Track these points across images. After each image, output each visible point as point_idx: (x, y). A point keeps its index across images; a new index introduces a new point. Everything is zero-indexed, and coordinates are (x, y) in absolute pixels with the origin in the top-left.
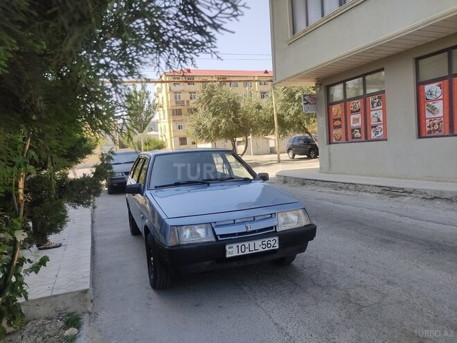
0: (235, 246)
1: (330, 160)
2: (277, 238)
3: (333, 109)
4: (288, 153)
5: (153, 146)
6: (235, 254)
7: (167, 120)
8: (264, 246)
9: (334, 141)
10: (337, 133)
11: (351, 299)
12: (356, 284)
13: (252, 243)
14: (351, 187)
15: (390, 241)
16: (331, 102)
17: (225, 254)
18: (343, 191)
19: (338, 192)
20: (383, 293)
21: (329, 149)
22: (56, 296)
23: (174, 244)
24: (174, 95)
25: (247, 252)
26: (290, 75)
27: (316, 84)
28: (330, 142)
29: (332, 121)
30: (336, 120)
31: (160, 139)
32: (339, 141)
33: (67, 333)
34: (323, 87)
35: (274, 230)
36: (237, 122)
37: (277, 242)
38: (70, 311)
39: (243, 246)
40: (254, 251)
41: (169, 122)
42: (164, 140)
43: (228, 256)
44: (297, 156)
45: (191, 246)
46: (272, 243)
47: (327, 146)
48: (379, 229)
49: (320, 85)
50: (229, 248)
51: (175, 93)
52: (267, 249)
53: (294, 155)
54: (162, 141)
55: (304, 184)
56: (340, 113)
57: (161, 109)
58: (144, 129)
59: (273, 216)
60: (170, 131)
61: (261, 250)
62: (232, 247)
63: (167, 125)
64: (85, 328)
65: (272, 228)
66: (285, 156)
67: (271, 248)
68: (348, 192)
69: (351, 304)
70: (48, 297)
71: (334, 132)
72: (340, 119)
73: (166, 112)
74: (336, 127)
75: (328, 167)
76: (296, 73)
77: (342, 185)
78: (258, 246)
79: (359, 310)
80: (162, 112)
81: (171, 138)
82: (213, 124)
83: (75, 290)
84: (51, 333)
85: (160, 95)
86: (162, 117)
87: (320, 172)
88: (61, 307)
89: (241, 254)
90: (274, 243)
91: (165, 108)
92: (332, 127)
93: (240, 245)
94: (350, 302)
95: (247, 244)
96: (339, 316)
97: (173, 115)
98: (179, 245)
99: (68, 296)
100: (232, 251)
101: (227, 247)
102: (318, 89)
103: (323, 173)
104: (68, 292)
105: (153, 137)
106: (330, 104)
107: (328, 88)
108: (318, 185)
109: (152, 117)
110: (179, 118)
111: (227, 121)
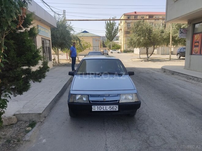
0: (96, 107)
1: (190, 63)
2: (117, 106)
3: (196, 36)
4: (177, 55)
5: (115, 47)
6: (96, 110)
7: (123, 36)
8: (111, 109)
9: (194, 53)
10: (196, 49)
11: (148, 141)
12: (156, 133)
13: (105, 107)
14: (196, 79)
15: (192, 113)
16: (195, 33)
17: (92, 109)
18: (191, 81)
19: (188, 80)
20: (166, 142)
21: (190, 57)
22: (29, 114)
23: (72, 101)
24: (127, 24)
25: (102, 110)
26: (173, 18)
27: (188, 23)
28: (191, 54)
29: (194, 43)
30: (196, 42)
31: (119, 44)
32: (196, 54)
33: (28, 129)
34: (191, 24)
35: (118, 102)
36: (150, 39)
37: (118, 107)
38: (33, 120)
39: (100, 107)
40: (105, 110)
41: (124, 37)
42: (121, 45)
43: (93, 110)
44: (181, 57)
45: (78, 104)
46: (115, 108)
47: (190, 56)
48: (192, 105)
49: (190, 23)
50: (94, 107)
51: (128, 23)
52: (112, 110)
53: (180, 57)
54: (120, 46)
55: (173, 74)
56: (198, 39)
57: (121, 31)
58: (112, 40)
59: (119, 95)
60: (124, 41)
61: (109, 110)
62: (95, 107)
63: (123, 38)
64: (35, 128)
65: (117, 101)
66: (175, 57)
67: (114, 110)
68: (193, 81)
69: (146, 144)
70: (26, 114)
71: (194, 49)
72: (198, 42)
73: (123, 32)
74: (196, 46)
75: (188, 66)
76: (176, 17)
77: (191, 77)
78: (108, 108)
79: (147, 148)
80: (121, 33)
81: (124, 44)
82: (138, 40)
83: (37, 113)
84: (23, 128)
85: (121, 24)
86: (121, 35)
87: (184, 69)
88: (31, 118)
89: (99, 110)
90: (116, 108)
91: (123, 31)
92: (193, 46)
93: (99, 106)
94: (147, 142)
95: (102, 107)
96: (136, 148)
97: (126, 34)
98: (73, 102)
99: (33, 114)
100: (95, 108)
101: (93, 107)
102: (189, 25)
103: (186, 69)
104: (34, 113)
105: (116, 43)
106: (194, 34)
107: (194, 25)
108: (180, 75)
109: (117, 34)
110: (128, 35)
111: (145, 39)
